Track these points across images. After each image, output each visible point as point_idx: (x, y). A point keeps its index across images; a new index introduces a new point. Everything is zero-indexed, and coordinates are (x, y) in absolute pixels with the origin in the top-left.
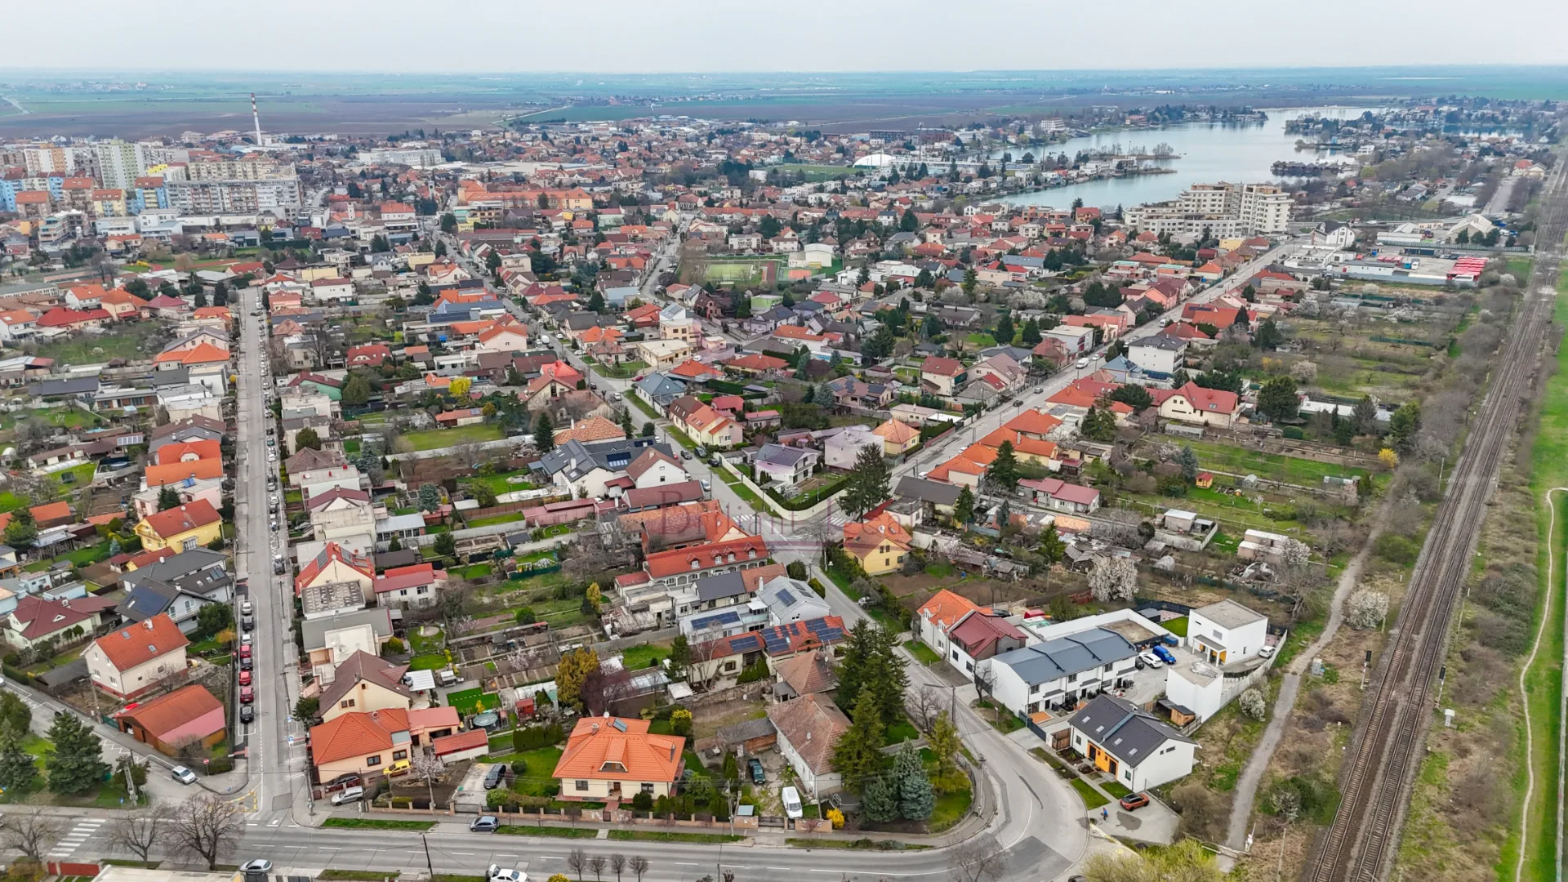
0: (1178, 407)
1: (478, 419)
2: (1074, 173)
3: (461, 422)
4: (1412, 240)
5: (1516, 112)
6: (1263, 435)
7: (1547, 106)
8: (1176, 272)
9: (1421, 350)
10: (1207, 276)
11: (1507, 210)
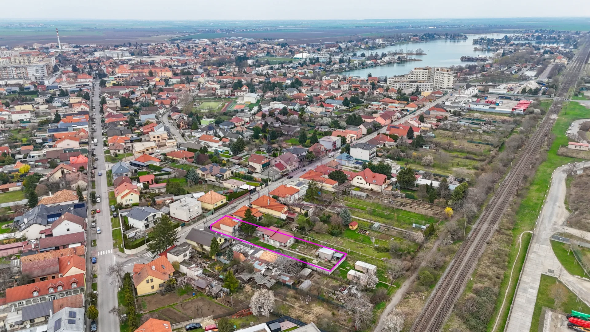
0: (359, 181)
1: (19, 188)
2: (379, 61)
3: (11, 189)
4: (503, 92)
5: (564, 36)
6: (395, 196)
7: (577, 33)
8: (396, 107)
9: (488, 147)
10: (410, 109)
11: (548, 78)
